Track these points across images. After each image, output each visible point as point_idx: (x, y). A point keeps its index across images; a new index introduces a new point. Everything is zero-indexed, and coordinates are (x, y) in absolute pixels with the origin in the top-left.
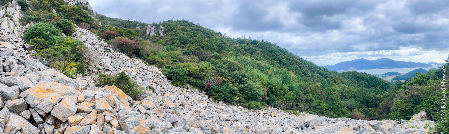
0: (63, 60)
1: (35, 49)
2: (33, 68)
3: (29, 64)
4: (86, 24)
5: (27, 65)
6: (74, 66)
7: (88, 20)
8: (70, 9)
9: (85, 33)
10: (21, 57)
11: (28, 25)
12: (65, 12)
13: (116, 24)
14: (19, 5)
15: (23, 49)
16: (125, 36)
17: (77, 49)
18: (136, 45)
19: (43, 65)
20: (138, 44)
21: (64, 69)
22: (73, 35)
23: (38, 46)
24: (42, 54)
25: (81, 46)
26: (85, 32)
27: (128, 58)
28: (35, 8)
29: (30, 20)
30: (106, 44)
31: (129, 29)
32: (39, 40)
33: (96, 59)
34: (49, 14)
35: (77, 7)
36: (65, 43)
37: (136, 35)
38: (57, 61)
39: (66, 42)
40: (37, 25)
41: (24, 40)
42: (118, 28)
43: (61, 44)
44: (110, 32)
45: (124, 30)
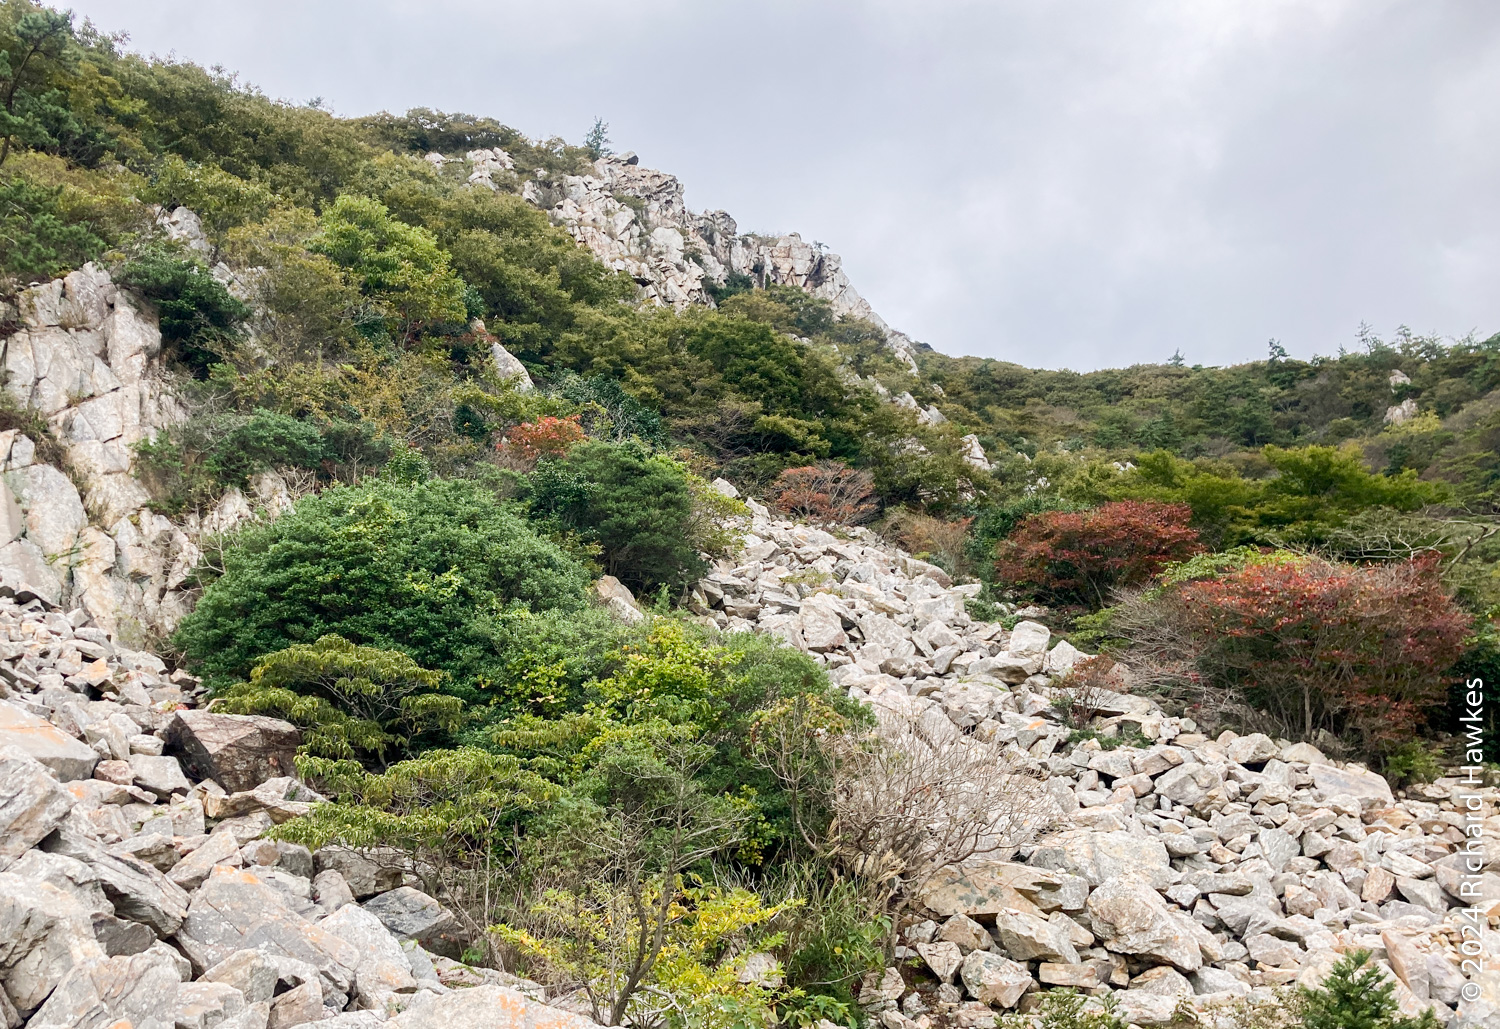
0: (617, 877)
1: (302, 760)
2: (282, 987)
3: (238, 937)
4: (829, 474)
5: (211, 953)
6: (753, 934)
7: (850, 425)
8: (659, 340)
9: (825, 565)
10: (145, 865)
11: (233, 507)
12: (620, 374)
13: (1143, 422)
14: (139, 311)
15: (169, 773)
16: (1271, 534)
17: (766, 736)
18: (1438, 621)
19: (392, 941)
20: (1464, 596)
21: (637, 973)
22: (710, 596)
23: (339, 729)
24: (381, 816)
25: (803, 707)
26: (829, 552)
27: (1371, 795)
28: (313, 333)
29: (260, 453)
30: (1066, 657)
31: (1303, 453)
32: (349, 657)
33: (985, 842)
34: (455, 392)
35: (725, 319)
36: (632, 684)
37: (1405, 503)
38: (551, 892)
39: (641, 672)
40: (333, 501)
41: (179, 674)
42: (1180, 465)
43: (597, 695)
44: (1094, 517)
45: (1251, 470)
